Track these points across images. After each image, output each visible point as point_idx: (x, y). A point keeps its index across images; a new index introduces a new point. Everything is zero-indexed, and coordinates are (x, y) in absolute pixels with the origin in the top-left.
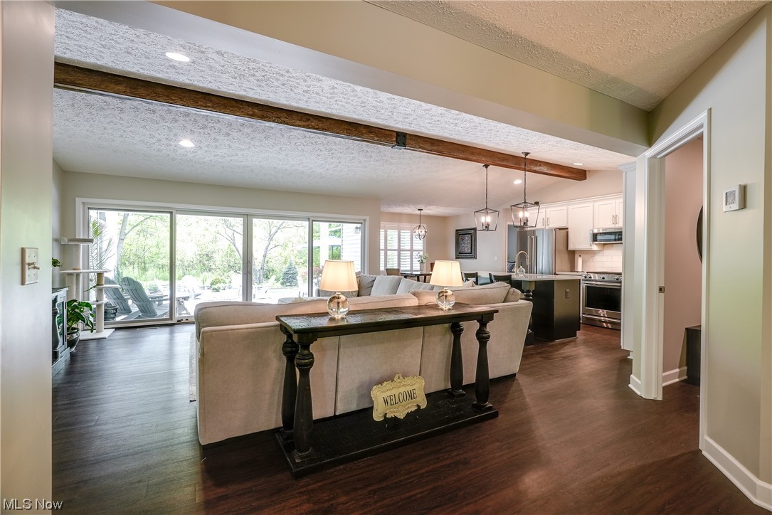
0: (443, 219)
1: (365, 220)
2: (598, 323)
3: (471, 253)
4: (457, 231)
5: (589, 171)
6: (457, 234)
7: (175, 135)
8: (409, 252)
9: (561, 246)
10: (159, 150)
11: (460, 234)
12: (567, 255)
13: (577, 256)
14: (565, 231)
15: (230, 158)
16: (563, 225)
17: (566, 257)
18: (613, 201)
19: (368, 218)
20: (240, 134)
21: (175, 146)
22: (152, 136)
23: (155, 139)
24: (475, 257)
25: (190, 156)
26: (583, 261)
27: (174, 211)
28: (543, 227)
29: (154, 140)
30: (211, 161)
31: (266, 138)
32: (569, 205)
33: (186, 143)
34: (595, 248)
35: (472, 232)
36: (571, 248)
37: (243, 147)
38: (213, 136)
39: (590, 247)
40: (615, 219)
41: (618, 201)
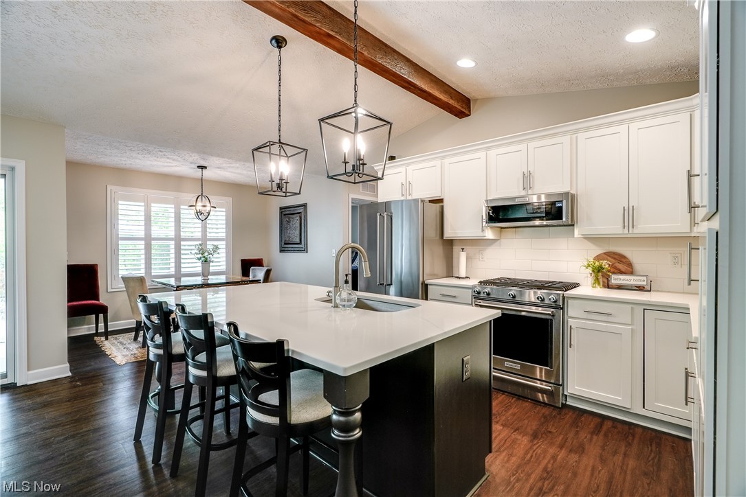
2: (528, 393)
3: (300, 243)
4: (281, 208)
6: (281, 213)
9: (432, 233)
11: (287, 214)
12: (441, 247)
13: (456, 249)
14: (438, 205)
16: (435, 195)
17: (439, 250)
18: (523, 147)
24: (305, 250)
26: (467, 259)
28: (402, 198)
32: (443, 158)
34: (489, 234)
35: (301, 210)
36: (447, 235)
39: (481, 234)
40: (527, 179)
41: (532, 144)
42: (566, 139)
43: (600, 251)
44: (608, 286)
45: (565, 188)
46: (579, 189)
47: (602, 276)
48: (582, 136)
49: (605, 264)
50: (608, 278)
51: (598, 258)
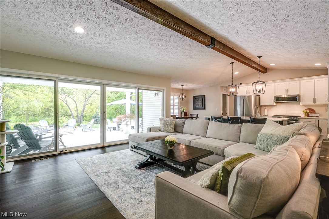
0: (187, 91)
1: (163, 90)
3: (203, 107)
4: (194, 96)
5: (269, 69)
7: (74, 21)
8: (173, 107)
10: (56, 33)
11: (195, 98)
12: (259, 107)
13: (264, 108)
14: (258, 97)
15: (105, 45)
18: (286, 83)
19: (165, 89)
20: (121, 26)
21: (70, 31)
22: (55, 20)
23: (57, 23)
24: (204, 109)
25: (78, 40)
26: (267, 110)
27: (57, 80)
28: (246, 95)
29: (54, 24)
30: (90, 46)
31: (136, 32)
33: (79, 30)
34: (275, 104)
35: (203, 97)
36: (262, 104)
37: (117, 38)
38: (102, 25)
39: (273, 104)
40: (287, 91)
41: (288, 83)
42: (298, 82)
43: (306, 108)
44: (309, 116)
45: (297, 93)
46: (302, 93)
47: (307, 114)
48: (302, 81)
49: (308, 111)
50: (308, 114)
51: (306, 110)
